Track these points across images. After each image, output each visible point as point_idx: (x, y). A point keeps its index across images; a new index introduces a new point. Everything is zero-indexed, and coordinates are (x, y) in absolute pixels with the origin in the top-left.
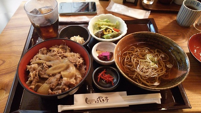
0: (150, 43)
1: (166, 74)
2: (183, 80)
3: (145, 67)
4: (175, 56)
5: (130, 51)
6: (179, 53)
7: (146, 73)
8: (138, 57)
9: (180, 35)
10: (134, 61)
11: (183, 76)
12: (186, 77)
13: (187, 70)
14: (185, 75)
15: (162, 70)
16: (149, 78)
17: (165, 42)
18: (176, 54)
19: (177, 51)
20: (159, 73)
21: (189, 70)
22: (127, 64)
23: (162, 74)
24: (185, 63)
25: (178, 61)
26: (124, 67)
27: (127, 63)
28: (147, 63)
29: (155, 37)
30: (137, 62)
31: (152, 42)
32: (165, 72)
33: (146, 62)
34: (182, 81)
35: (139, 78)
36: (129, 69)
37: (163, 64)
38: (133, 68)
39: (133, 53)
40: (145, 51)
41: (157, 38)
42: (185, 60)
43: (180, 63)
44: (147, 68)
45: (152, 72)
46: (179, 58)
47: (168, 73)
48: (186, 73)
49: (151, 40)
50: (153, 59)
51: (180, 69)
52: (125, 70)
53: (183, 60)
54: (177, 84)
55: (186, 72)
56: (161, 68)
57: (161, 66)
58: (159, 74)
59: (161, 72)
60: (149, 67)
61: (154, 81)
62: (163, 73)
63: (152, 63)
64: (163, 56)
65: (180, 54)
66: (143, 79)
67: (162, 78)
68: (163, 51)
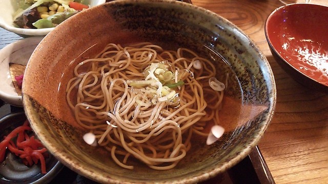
0: (162, 32)
1: (206, 119)
2: (258, 138)
3: (141, 103)
4: (231, 62)
5: (104, 57)
6: (240, 52)
7: (142, 121)
8: (127, 74)
9: (247, 18)
10: (108, 87)
11: (256, 124)
12: (264, 126)
13: (268, 100)
14: (262, 120)
15: (195, 106)
16: (152, 138)
17: (201, 24)
18: (233, 58)
19: (236, 48)
20: (185, 118)
21: (273, 99)
22: (85, 99)
23: (193, 119)
24: (261, 80)
25: (240, 75)
26: (75, 109)
27: (86, 97)
28: (149, 91)
29: (173, 13)
30: (119, 88)
31: (169, 29)
32: (204, 114)
33: (145, 86)
34: (253, 143)
35: (119, 141)
36: (92, 114)
37: (198, 88)
38: (104, 109)
39: (111, 64)
40: (147, 55)
41: (179, 14)
42: (260, 71)
43: (246, 82)
44: (147, 105)
45: (161, 117)
46: (243, 68)
47: (213, 114)
48: (266, 112)
49: (164, 24)
50: (168, 75)
51: (245, 99)
52: (78, 118)
53: (253, 70)
54: (238, 158)
55: (264, 108)
56: (193, 101)
57: (192, 94)
58: (186, 122)
59: (191, 113)
60: (154, 101)
61: (170, 146)
62: (197, 117)
63: (162, 89)
64: (198, 66)
65: (243, 55)
66: (135, 143)
67: (194, 134)
68: (198, 52)
